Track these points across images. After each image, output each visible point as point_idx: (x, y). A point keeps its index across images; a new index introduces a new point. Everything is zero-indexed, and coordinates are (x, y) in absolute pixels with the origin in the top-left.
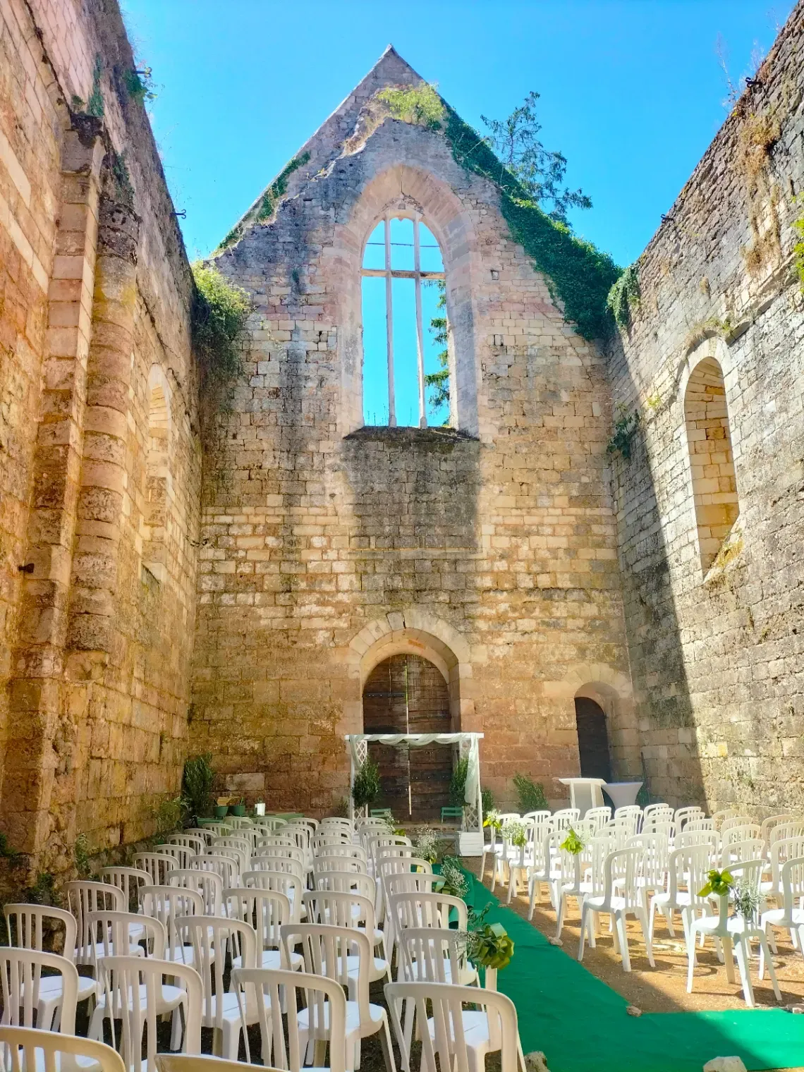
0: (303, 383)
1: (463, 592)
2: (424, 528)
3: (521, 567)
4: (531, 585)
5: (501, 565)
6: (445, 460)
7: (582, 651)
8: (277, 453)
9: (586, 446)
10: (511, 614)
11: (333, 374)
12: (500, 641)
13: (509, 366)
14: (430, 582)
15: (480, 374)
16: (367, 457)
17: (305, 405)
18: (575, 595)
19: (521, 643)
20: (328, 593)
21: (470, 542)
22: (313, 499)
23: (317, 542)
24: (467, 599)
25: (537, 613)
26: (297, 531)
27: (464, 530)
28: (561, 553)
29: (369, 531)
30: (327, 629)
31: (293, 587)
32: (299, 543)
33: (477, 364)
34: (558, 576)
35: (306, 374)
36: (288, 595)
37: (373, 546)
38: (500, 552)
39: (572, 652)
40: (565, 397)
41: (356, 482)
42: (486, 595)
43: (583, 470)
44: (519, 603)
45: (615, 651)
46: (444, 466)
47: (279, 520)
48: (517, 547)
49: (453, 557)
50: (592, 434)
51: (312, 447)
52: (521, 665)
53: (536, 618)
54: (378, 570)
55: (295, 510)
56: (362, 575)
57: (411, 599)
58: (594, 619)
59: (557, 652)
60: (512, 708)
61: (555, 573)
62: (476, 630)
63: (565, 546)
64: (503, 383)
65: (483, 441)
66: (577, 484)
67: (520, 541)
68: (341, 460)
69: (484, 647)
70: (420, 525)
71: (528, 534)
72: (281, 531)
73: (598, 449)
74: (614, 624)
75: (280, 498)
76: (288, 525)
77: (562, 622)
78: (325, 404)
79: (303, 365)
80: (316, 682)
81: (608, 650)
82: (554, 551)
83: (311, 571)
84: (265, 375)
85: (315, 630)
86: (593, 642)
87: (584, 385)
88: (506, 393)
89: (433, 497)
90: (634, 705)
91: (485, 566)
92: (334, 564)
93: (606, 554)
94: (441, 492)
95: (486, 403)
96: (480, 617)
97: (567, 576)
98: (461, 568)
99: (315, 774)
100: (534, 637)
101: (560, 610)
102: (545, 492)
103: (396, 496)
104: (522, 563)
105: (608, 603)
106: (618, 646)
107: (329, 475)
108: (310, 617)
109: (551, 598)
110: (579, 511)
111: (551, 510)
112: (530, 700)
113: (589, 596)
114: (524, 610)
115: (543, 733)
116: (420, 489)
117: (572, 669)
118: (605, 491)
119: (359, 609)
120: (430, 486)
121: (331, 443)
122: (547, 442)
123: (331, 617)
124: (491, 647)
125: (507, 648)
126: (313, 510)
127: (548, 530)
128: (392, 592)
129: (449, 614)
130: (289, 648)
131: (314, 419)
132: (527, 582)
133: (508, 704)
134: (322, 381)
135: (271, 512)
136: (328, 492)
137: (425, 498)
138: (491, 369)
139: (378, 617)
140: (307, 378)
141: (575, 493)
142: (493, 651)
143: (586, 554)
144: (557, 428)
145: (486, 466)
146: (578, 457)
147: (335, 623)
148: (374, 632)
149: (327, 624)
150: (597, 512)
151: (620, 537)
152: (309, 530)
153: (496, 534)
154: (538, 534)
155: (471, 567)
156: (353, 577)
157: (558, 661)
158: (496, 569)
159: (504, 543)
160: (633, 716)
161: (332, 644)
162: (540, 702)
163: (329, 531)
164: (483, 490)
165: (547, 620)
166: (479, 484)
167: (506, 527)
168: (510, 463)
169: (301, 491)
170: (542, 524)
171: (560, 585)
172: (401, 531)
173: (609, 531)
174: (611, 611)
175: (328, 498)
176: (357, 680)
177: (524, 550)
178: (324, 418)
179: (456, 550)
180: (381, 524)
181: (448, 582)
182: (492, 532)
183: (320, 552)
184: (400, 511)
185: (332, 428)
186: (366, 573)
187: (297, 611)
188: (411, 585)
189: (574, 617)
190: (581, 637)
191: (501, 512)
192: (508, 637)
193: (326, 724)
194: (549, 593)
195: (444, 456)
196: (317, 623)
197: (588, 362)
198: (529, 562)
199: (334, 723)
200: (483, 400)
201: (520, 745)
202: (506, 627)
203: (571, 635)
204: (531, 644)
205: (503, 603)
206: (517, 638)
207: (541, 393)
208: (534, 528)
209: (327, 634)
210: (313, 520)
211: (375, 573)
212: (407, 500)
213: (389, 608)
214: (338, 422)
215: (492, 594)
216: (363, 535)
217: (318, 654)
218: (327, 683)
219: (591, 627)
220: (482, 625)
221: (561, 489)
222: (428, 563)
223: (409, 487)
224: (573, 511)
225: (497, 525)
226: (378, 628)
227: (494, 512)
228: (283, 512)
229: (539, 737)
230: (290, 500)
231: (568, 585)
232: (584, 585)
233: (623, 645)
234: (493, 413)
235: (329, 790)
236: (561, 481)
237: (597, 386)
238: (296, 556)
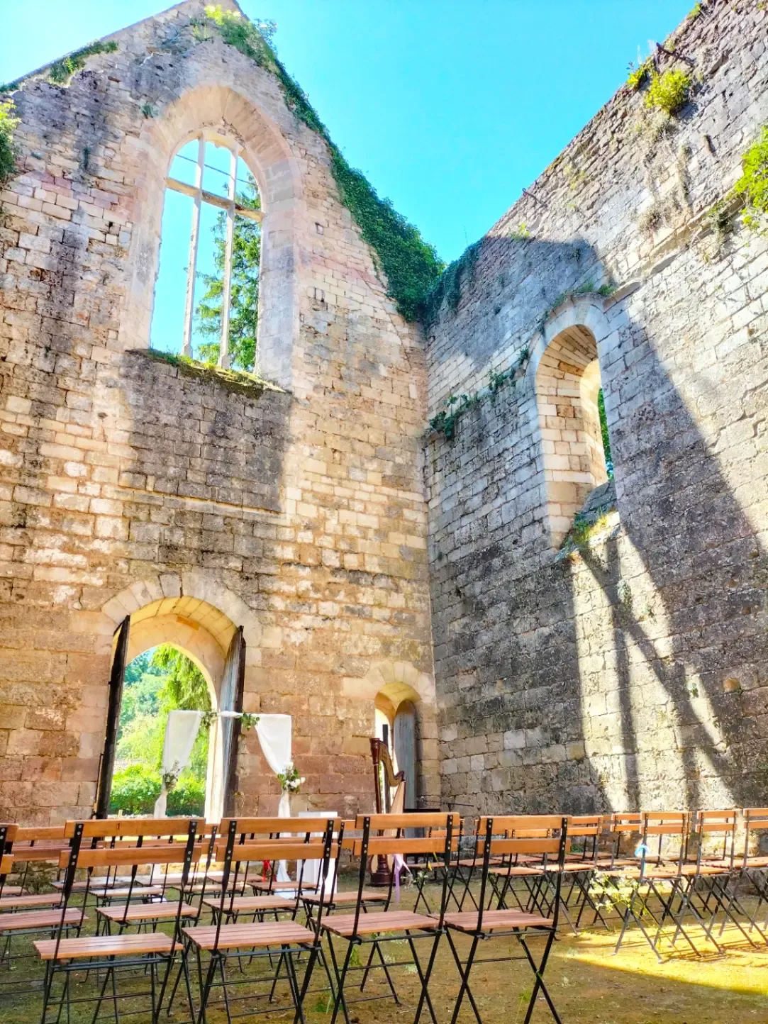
0: (79, 273)
1: (259, 560)
2: (220, 478)
3: (327, 542)
4: (337, 564)
5: (306, 537)
6: (252, 406)
7: (387, 645)
8: (31, 348)
9: (402, 426)
10: (312, 595)
11: (122, 275)
12: (298, 624)
13: (329, 325)
14: (220, 543)
15: (297, 324)
16: (155, 379)
17: (78, 299)
18: (383, 582)
19: (321, 629)
20: (80, 537)
21: (272, 506)
22: (74, 414)
23: (72, 469)
24: (263, 570)
25: (341, 596)
26: (45, 449)
27: (266, 489)
28: (371, 534)
29: (148, 468)
30: (72, 585)
31: (30, 522)
32: (47, 466)
33: (295, 311)
34: (367, 558)
35: (85, 264)
36: (19, 531)
37: (150, 488)
38: (306, 521)
39: (375, 646)
40: (383, 371)
41: (137, 406)
42: (286, 569)
43: (397, 450)
44: (323, 583)
45: (420, 649)
46: (249, 412)
47: (22, 431)
48: (325, 519)
49: (250, 518)
50: (408, 415)
51: (81, 350)
52: (317, 656)
53: (340, 602)
54: (153, 518)
55: (45, 423)
56: (130, 521)
57: (194, 560)
58: (401, 611)
59: (360, 644)
60: (305, 707)
61: (364, 554)
62: (271, 608)
63: (376, 526)
64: (321, 339)
65: (297, 395)
66: (391, 464)
67: (328, 513)
68: (120, 375)
69: (279, 629)
70: (213, 473)
71: (338, 507)
72: (22, 446)
73: (413, 431)
74: (420, 620)
75: (28, 403)
76: (34, 440)
77: (367, 610)
78: (106, 304)
79: (81, 253)
80: (46, 654)
81: (413, 647)
82: (364, 530)
83: (59, 506)
84: (28, 250)
85: (55, 584)
86: (399, 636)
87: (403, 365)
88: (324, 352)
89: (232, 444)
90: (436, 712)
91: (288, 534)
92: (94, 502)
93: (417, 543)
94: (243, 440)
95: (302, 356)
96: (276, 593)
97: (375, 560)
98: (259, 532)
99: (28, 786)
100: (337, 624)
101: (366, 597)
102: (357, 464)
103: (188, 435)
104: (330, 539)
105: (416, 595)
106: (423, 644)
107: (100, 390)
108: (49, 566)
109: (357, 582)
110: (392, 492)
111: (364, 486)
112: (325, 699)
113: (397, 585)
114: (327, 592)
115: (338, 740)
116: (218, 433)
117: (375, 665)
118: (419, 476)
119: (122, 564)
120: (230, 430)
121: (108, 353)
122: (363, 413)
123: (79, 569)
124: (287, 631)
125: (305, 633)
126: (72, 429)
127: (359, 507)
128: (170, 548)
129: (240, 585)
130: (10, 603)
131: (88, 319)
132: (332, 560)
133: (301, 703)
134: (105, 278)
135: (11, 418)
136: (97, 410)
137: (223, 443)
138: (310, 322)
139: (146, 578)
140: (86, 269)
141: (388, 472)
142: (288, 636)
143: (397, 538)
144: (374, 400)
145: (297, 423)
146: (393, 436)
147: (85, 578)
148: (139, 597)
149: (73, 578)
150: (408, 495)
151: (433, 525)
152: (62, 452)
153: (303, 500)
154: (348, 508)
155: (271, 533)
156: (119, 523)
157: (361, 655)
158: (299, 540)
159: (310, 512)
160: (434, 725)
161: (77, 605)
162: (337, 702)
163: (92, 458)
164: (292, 448)
165: (351, 606)
166: (289, 441)
167: (315, 494)
168: (325, 425)
169: (60, 400)
170: (353, 499)
171: (368, 568)
172: (190, 476)
173: (420, 518)
174: (417, 604)
175: (97, 418)
176: (108, 656)
177: (332, 525)
178: (101, 320)
179: (255, 511)
180: (164, 464)
181: (243, 547)
182: (299, 498)
183: (75, 483)
184: (190, 454)
185: (112, 334)
186: (137, 519)
187: (30, 555)
188: (195, 543)
189: (380, 605)
190: (387, 629)
191: (310, 476)
192: (307, 620)
193: (54, 715)
194: (356, 575)
195: (251, 401)
196: (57, 574)
197: (407, 342)
198: (338, 538)
199: (65, 714)
200: (299, 352)
201: (310, 754)
202: (305, 608)
203: (377, 627)
204: (333, 631)
205: (305, 581)
206: (318, 623)
207: (360, 361)
208: (345, 501)
209: (72, 592)
210: (70, 440)
211: (149, 521)
212: (200, 440)
213: (163, 567)
214: (121, 329)
215: (293, 567)
216: (138, 472)
217: (55, 617)
218: (63, 657)
219: (397, 620)
220: (278, 603)
221: (373, 465)
222: (219, 521)
223: (205, 426)
224: (386, 490)
225: (304, 490)
226: (145, 592)
227: (303, 475)
228: (29, 421)
229: (333, 745)
230: (41, 409)
231: (377, 570)
232: (393, 572)
233: (427, 643)
234: (308, 368)
235: (45, 810)
236: (375, 457)
237: (415, 369)
238: (40, 482)
